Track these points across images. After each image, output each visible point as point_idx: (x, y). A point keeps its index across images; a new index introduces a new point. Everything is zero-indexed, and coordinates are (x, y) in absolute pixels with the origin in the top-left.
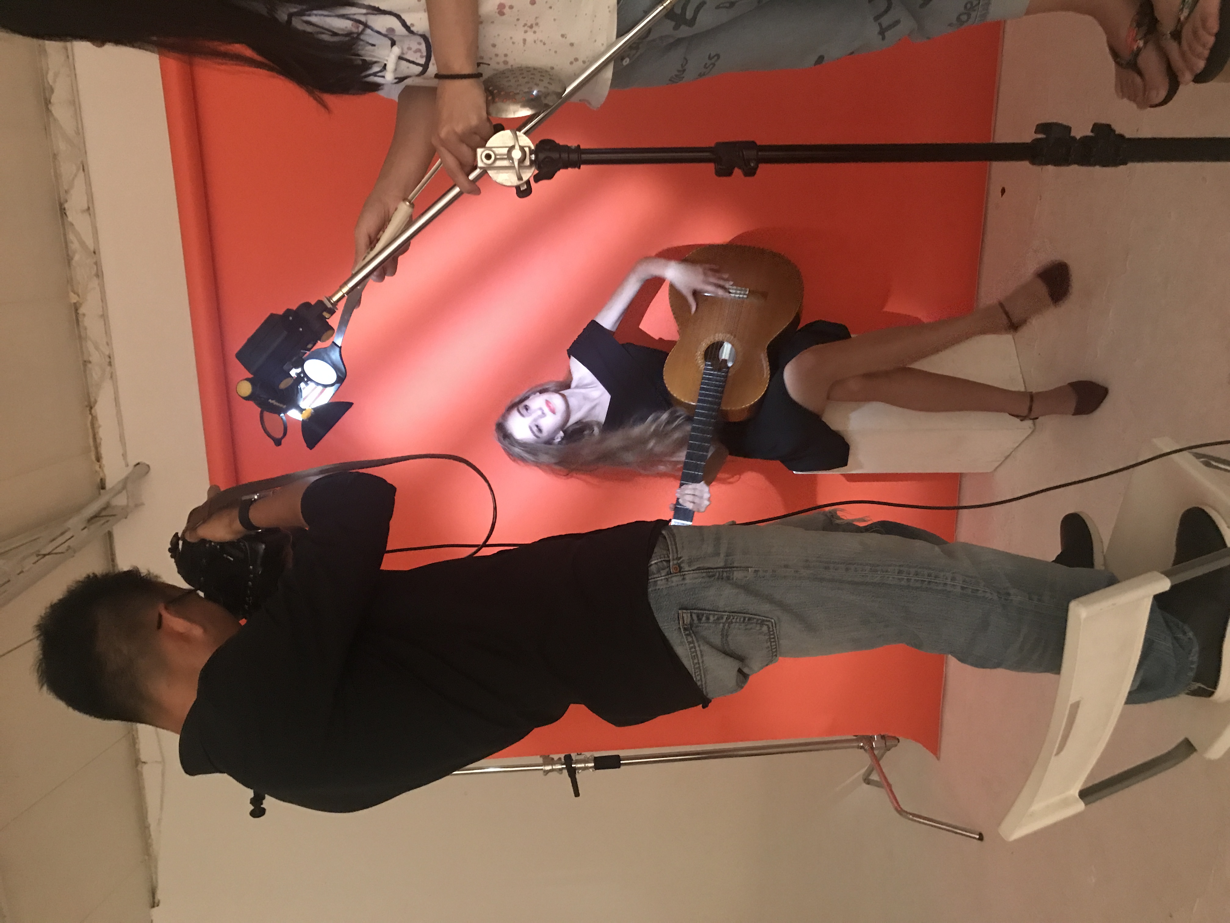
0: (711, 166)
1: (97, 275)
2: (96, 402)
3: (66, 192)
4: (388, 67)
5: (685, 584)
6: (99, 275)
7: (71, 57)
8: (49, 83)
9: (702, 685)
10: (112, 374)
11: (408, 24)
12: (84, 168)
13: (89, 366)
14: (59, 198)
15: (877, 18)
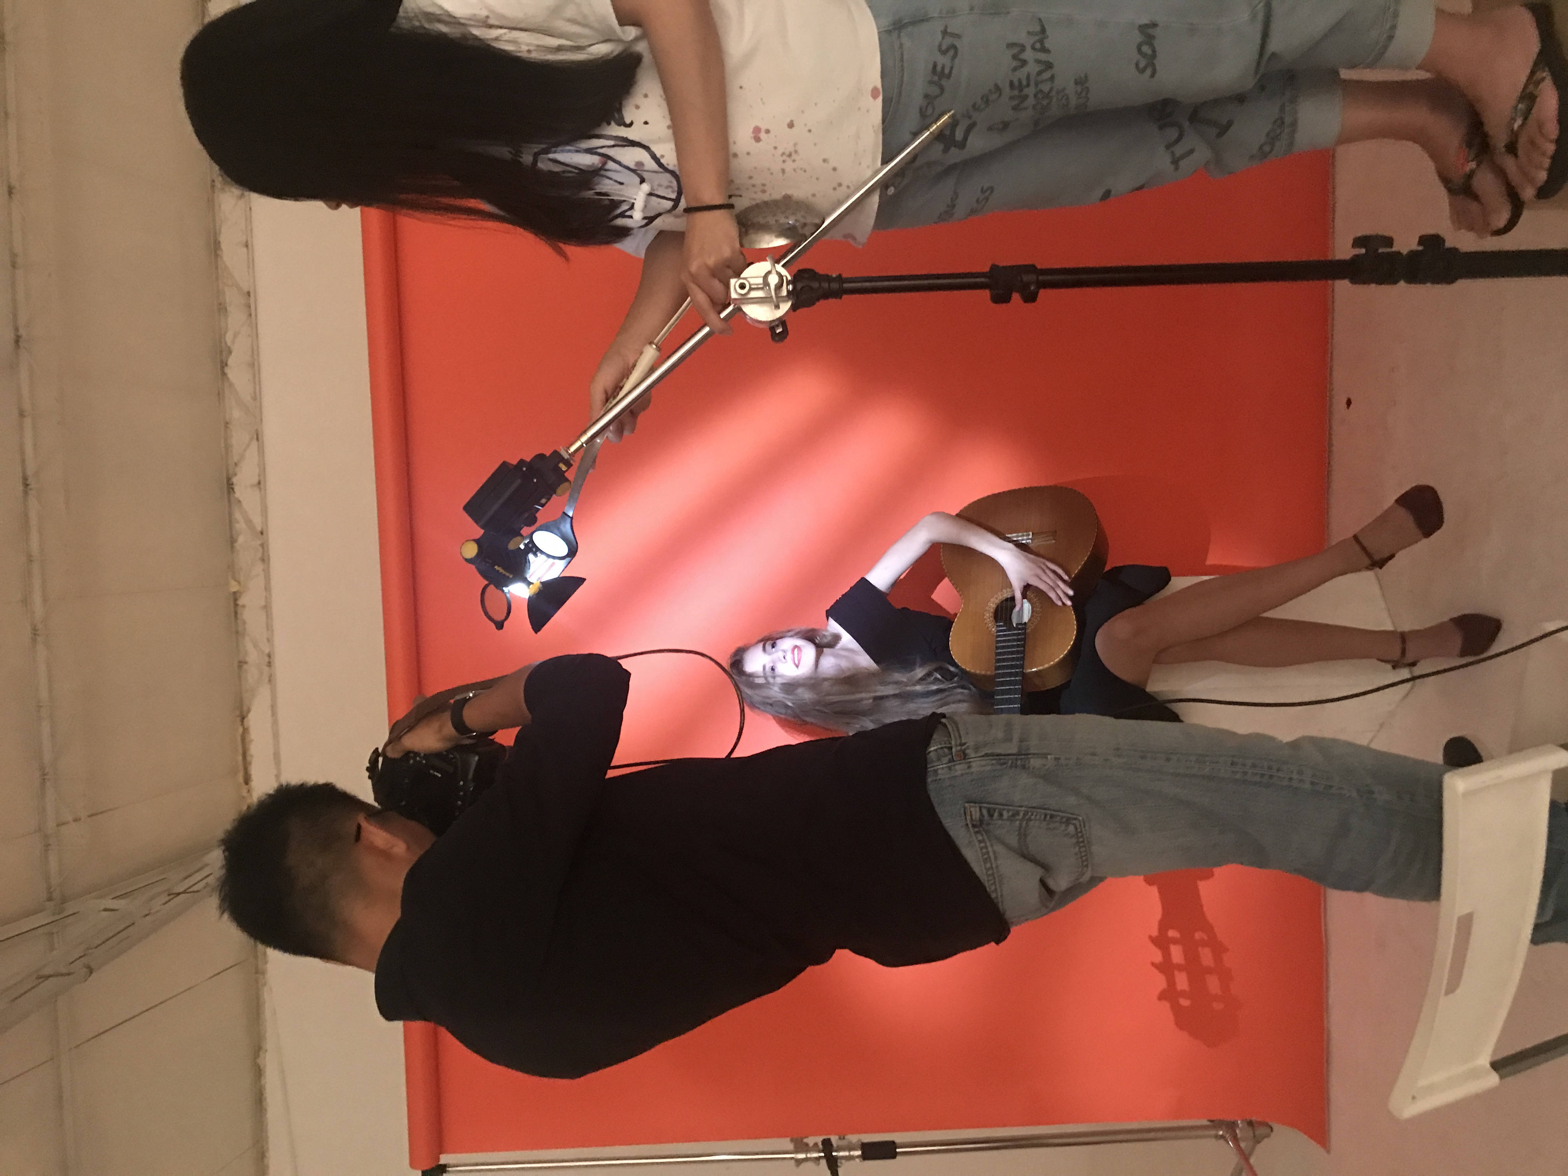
0: (986, 294)
1: (263, 560)
2: (249, 711)
3: (236, 464)
4: (636, 206)
5: (972, 773)
6: (265, 559)
7: (253, 316)
8: (226, 343)
9: (997, 897)
10: (271, 676)
11: (658, 156)
12: (258, 436)
13: (245, 667)
14: (228, 471)
15: (1168, 147)
